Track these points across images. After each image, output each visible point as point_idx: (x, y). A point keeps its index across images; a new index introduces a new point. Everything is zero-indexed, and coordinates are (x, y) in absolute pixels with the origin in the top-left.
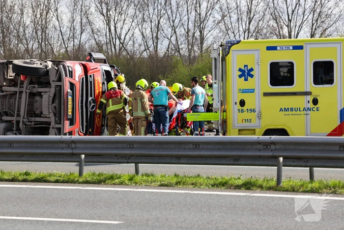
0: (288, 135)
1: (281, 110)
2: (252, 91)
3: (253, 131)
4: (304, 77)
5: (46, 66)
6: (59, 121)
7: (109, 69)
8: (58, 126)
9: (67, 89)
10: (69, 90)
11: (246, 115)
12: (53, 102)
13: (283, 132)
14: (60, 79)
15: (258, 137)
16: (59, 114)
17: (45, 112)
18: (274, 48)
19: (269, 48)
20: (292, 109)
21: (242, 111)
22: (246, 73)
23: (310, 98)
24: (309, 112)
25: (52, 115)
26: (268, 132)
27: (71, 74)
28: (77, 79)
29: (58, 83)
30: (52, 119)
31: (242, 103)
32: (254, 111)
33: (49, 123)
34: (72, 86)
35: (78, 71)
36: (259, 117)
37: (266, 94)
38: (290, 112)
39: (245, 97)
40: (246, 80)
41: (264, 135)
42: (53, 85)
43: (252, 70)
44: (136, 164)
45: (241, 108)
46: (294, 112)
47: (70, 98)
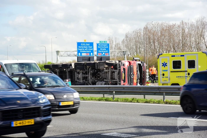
0: (179, 85)
1: (177, 77)
2: (167, 71)
3: (167, 84)
4: (184, 66)
5: (116, 63)
6: (120, 81)
7: (140, 63)
8: (120, 83)
9: (122, 70)
10: (123, 71)
11: (165, 79)
12: (118, 75)
13: (178, 84)
14: (120, 67)
15: (169, 86)
16: (120, 78)
17: (116, 78)
18: (174, 56)
19: (172, 56)
20: (181, 77)
21: (163, 77)
22: (164, 65)
23: (187, 73)
24: (186, 78)
25: (118, 79)
26: (173, 84)
27: (124, 65)
28: (126, 67)
29: (120, 68)
30: (118, 80)
31: (163, 75)
32: (167, 77)
33: (117, 82)
34: (124, 69)
35: (127, 64)
36: (169, 79)
37: (171, 72)
38: (180, 78)
39: (164, 72)
40: (165, 67)
41: (171, 85)
42: (118, 69)
43: (166, 63)
44: (104, 94)
45: (163, 76)
46: (181, 78)
47: (123, 73)
